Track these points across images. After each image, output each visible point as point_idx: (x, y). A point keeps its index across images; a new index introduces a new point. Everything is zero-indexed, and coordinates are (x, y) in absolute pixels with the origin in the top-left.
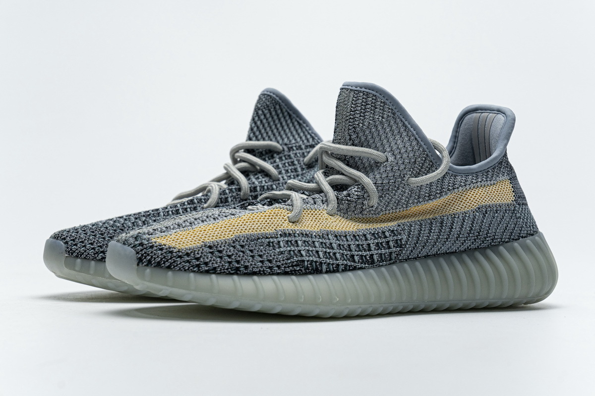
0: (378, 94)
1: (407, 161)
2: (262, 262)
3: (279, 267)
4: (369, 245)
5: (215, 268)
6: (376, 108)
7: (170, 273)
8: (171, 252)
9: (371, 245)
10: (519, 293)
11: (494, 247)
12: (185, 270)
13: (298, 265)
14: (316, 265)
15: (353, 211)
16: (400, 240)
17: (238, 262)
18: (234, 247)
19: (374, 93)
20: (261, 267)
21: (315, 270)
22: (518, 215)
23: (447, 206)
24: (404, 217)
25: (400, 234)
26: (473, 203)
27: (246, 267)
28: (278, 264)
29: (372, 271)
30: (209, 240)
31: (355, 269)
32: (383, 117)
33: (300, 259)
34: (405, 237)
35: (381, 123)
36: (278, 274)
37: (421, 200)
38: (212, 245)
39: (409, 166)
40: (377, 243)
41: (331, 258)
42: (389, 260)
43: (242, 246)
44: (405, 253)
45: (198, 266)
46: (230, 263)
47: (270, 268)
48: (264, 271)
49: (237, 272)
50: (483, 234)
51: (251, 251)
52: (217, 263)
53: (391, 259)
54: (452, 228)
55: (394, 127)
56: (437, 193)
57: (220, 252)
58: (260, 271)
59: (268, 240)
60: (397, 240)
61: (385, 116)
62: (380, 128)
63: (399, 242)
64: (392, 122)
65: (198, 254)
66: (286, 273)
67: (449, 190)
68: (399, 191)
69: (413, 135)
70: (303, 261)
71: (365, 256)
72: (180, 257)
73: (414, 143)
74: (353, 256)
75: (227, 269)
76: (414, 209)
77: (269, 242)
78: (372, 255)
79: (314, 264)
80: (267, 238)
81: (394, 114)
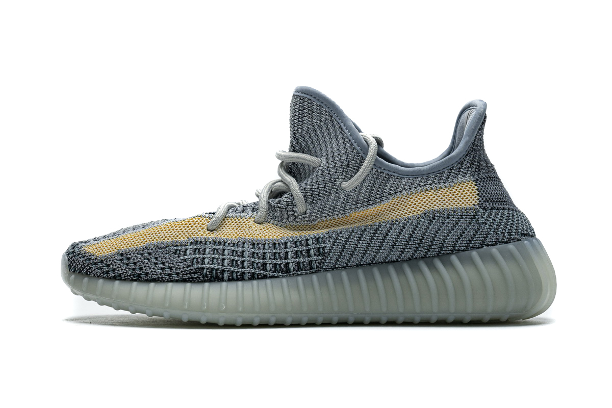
0: (312, 99)
1: (338, 164)
2: (163, 269)
3: (178, 274)
4: (287, 253)
5: (120, 275)
6: (313, 112)
7: (86, 279)
8: (90, 259)
9: (289, 253)
11: (443, 255)
12: (98, 276)
13: (197, 273)
14: (216, 273)
16: (323, 248)
17: (141, 269)
18: (142, 254)
19: (308, 97)
20: (160, 274)
21: (215, 277)
22: (481, 221)
23: (392, 211)
24: (345, 223)
25: (324, 242)
26: (418, 208)
27: (147, 274)
28: (178, 271)
29: (284, 280)
30: (123, 248)
31: (265, 277)
32: (321, 121)
33: (200, 266)
34: (328, 245)
35: (320, 126)
36: (177, 281)
37: (359, 205)
38: (124, 252)
39: (340, 170)
40: (297, 251)
41: (237, 266)
43: (150, 254)
44: (330, 261)
45: (107, 272)
46: (134, 269)
47: (170, 275)
48: (162, 278)
49: (138, 279)
50: (426, 242)
51: (156, 258)
52: (123, 269)
53: (311, 268)
54: (387, 235)
55: (331, 130)
56: (376, 198)
57: (128, 259)
58: (158, 278)
59: (176, 248)
60: (319, 248)
61: (323, 119)
62: (318, 132)
63: (321, 250)
64: (330, 125)
65: (110, 261)
66: (184, 281)
67: (390, 194)
68: (332, 197)
69: (348, 137)
70: (203, 269)
71: (280, 265)
72: (96, 264)
73: (348, 145)
74: (265, 265)
75: (130, 276)
76: (354, 215)
77: (176, 250)
78: (288, 263)
79: (214, 272)
80: (177, 246)
81: (331, 117)
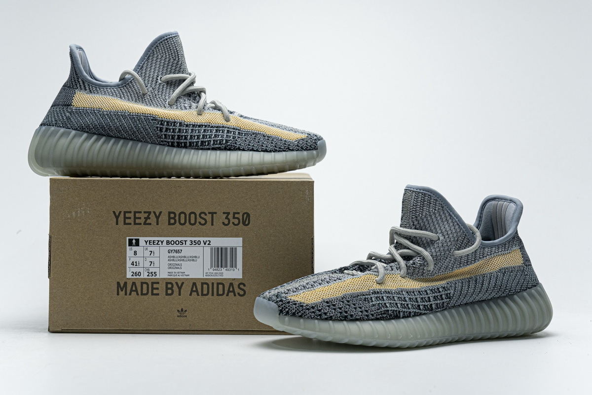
0: (432, 195)
1: (452, 239)
2: (361, 312)
3: (372, 315)
4: (429, 297)
5: (331, 317)
6: (431, 204)
7: (302, 320)
8: (302, 306)
9: (431, 298)
10: (528, 327)
11: (510, 296)
12: (312, 318)
13: (385, 314)
14: (396, 313)
15: (417, 274)
16: (449, 294)
17: (346, 312)
18: (343, 302)
19: (430, 194)
20: (361, 315)
21: (396, 316)
22: (526, 273)
23: (479, 268)
24: (451, 277)
25: (449, 289)
26: (496, 266)
27: (352, 316)
28: (372, 313)
29: (431, 316)
30: (326, 298)
31: (421, 314)
32: (435, 210)
33: (386, 309)
34: (452, 292)
35: (434, 213)
36: (372, 320)
37: (462, 265)
38: (328, 301)
39: (453, 243)
40: (434, 296)
41: (405, 308)
42: (442, 308)
43: (348, 301)
44: (453, 302)
45: (320, 315)
46: (341, 313)
47: (367, 316)
48: (363, 318)
49: (345, 319)
50: (503, 287)
51: (354, 304)
52: (332, 313)
53: (443, 307)
54: (483, 284)
55: (443, 216)
56: (472, 260)
57: (334, 305)
58: (361, 318)
59: (364, 297)
60: (447, 294)
61: (437, 209)
62: (433, 217)
63: (448, 295)
64: (441, 213)
65: (320, 307)
66: (377, 319)
67: (480, 258)
68: (447, 260)
69: (456, 222)
70: (388, 311)
71: (427, 306)
72: (308, 309)
73: (457, 227)
74: (419, 306)
75: (339, 317)
76: (456, 271)
77: (365, 298)
78: (431, 305)
79: (395, 312)
80: (364, 295)
81: (443, 207)
